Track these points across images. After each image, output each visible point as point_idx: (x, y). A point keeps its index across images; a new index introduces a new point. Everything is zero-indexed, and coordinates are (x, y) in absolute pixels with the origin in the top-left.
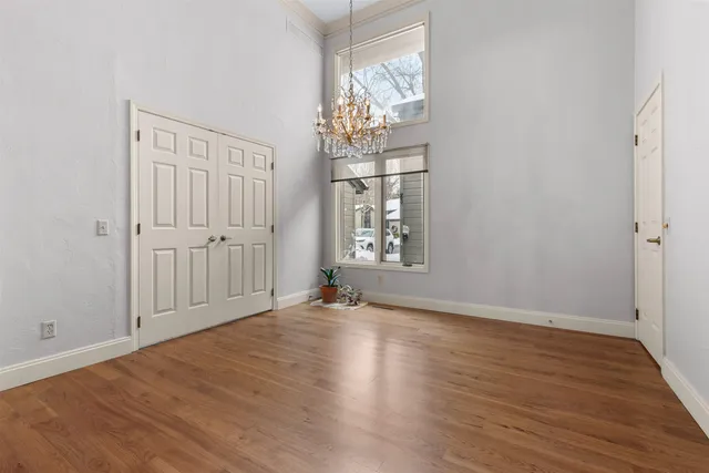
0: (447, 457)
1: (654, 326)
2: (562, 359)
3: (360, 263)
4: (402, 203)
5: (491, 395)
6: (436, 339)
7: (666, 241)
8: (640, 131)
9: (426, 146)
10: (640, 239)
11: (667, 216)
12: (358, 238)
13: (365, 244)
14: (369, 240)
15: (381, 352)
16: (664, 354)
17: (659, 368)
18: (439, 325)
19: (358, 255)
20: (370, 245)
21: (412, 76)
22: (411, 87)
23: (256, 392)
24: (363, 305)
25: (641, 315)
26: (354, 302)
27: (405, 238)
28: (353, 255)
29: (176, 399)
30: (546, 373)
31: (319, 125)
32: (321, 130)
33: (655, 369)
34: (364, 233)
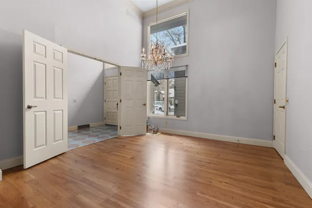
0: (198, 194)
1: (281, 142)
2: (243, 156)
3: (157, 116)
4: (175, 90)
5: (215, 170)
6: (190, 147)
7: (287, 107)
8: (277, 61)
9: (187, 66)
10: (276, 106)
11: (287, 97)
12: (155, 106)
13: (158, 108)
14: (160, 106)
15: (166, 153)
16: (285, 154)
17: (283, 159)
18: (192, 142)
19: (156, 112)
20: (160, 108)
21: (179, 35)
22: (179, 40)
23: (117, 169)
24: (159, 133)
25: (276, 138)
26: (155, 132)
27: (176, 105)
28: (154, 113)
29: (84, 171)
30: (237, 161)
31: (143, 57)
32: (144, 59)
33: (281, 160)
34: (157, 103)
